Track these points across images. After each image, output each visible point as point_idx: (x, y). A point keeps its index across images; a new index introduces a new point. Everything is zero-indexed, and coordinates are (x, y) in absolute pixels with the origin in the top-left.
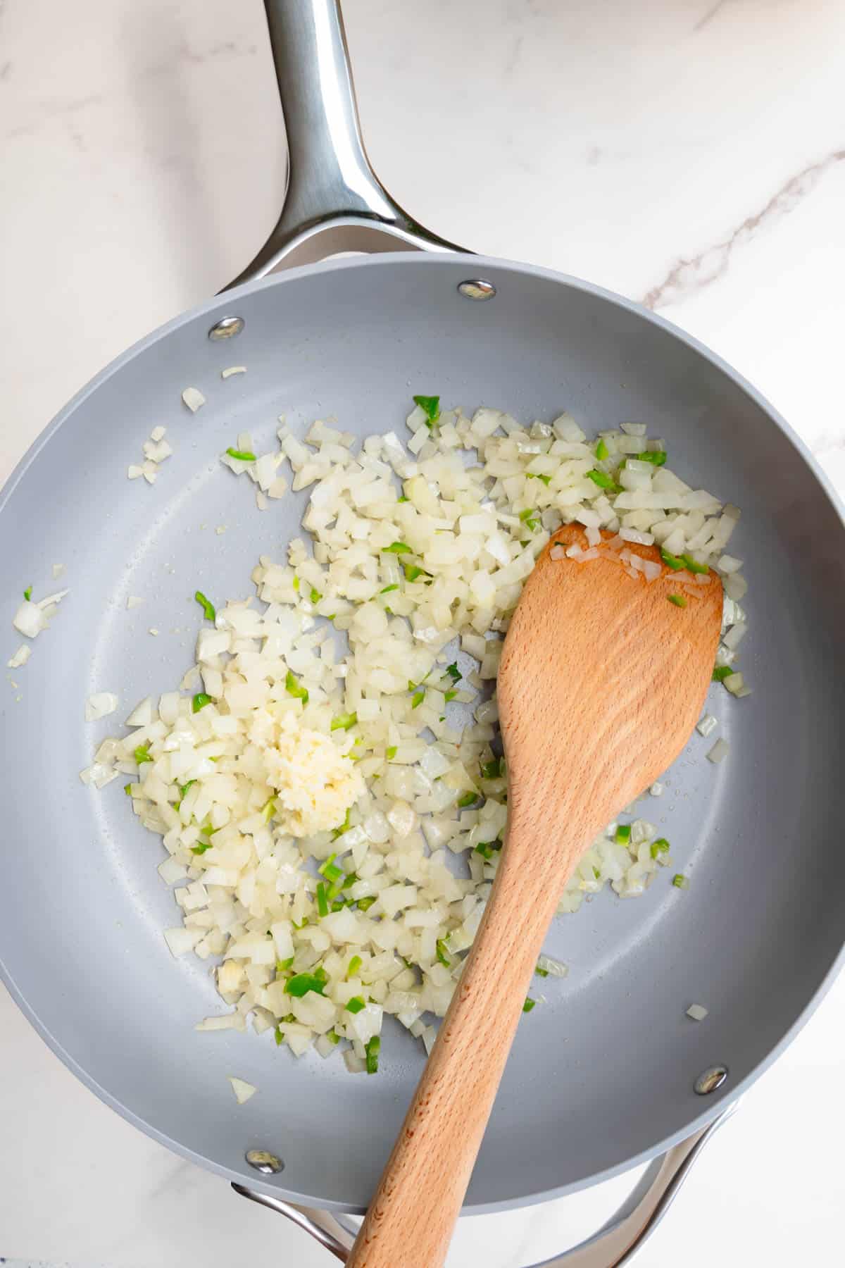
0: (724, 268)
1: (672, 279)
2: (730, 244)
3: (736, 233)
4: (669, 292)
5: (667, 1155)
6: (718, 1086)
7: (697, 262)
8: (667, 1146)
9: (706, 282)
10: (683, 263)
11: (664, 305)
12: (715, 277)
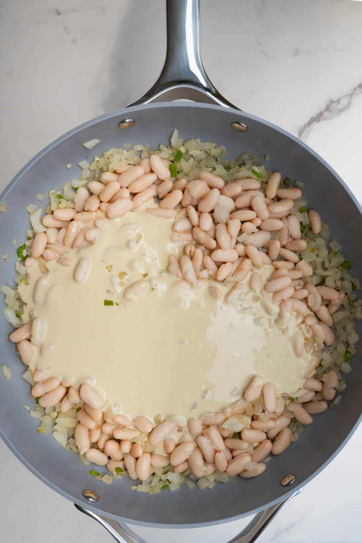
0: (349, 105)
1: (328, 108)
2: (352, 95)
3: (355, 90)
4: (326, 114)
5: (265, 511)
6: (291, 483)
7: (338, 101)
8: (265, 507)
9: (341, 111)
10: (333, 102)
11: (324, 119)
12: (345, 109)
